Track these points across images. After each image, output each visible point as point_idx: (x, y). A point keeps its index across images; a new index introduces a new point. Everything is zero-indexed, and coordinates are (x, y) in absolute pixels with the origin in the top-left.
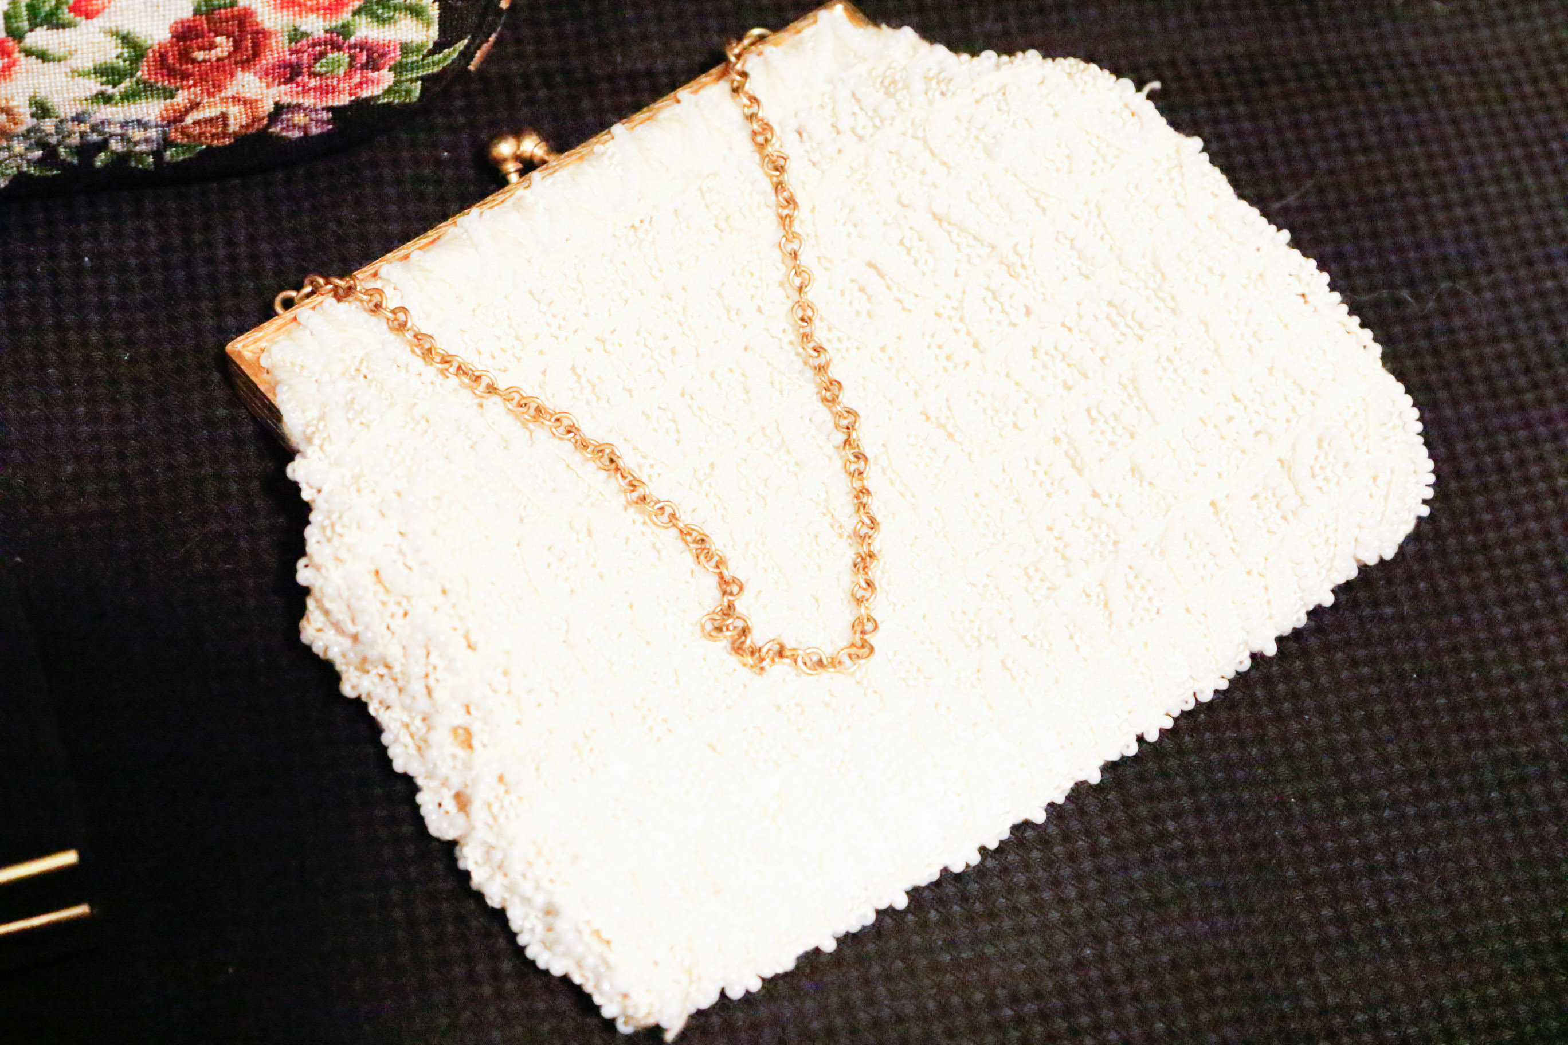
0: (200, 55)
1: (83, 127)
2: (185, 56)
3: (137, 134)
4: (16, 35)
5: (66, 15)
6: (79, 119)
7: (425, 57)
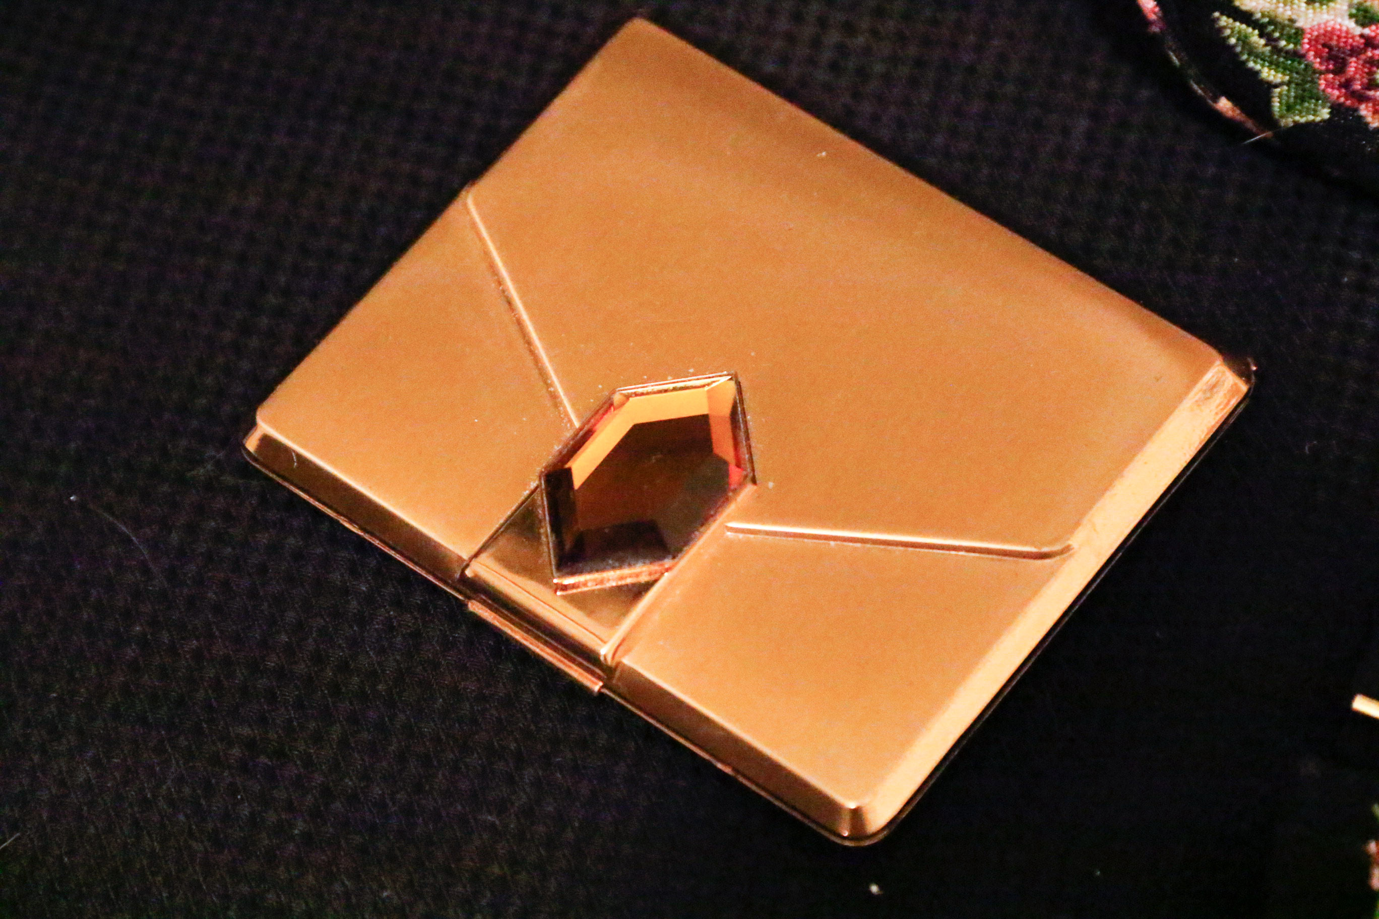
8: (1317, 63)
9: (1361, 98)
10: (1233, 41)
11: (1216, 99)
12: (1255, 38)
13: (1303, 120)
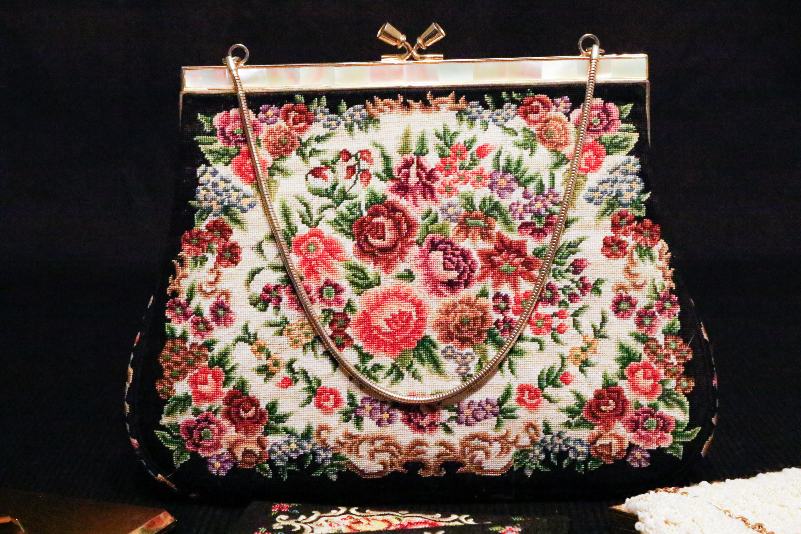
0: (603, 408)
1: (561, 441)
2: (598, 406)
3: (579, 448)
4: (541, 388)
5: (559, 381)
6: (559, 435)
7: (685, 430)
8: (184, 437)
9: (198, 446)
10: (160, 439)
11: (157, 476)
12: (167, 435)
13: (183, 462)
